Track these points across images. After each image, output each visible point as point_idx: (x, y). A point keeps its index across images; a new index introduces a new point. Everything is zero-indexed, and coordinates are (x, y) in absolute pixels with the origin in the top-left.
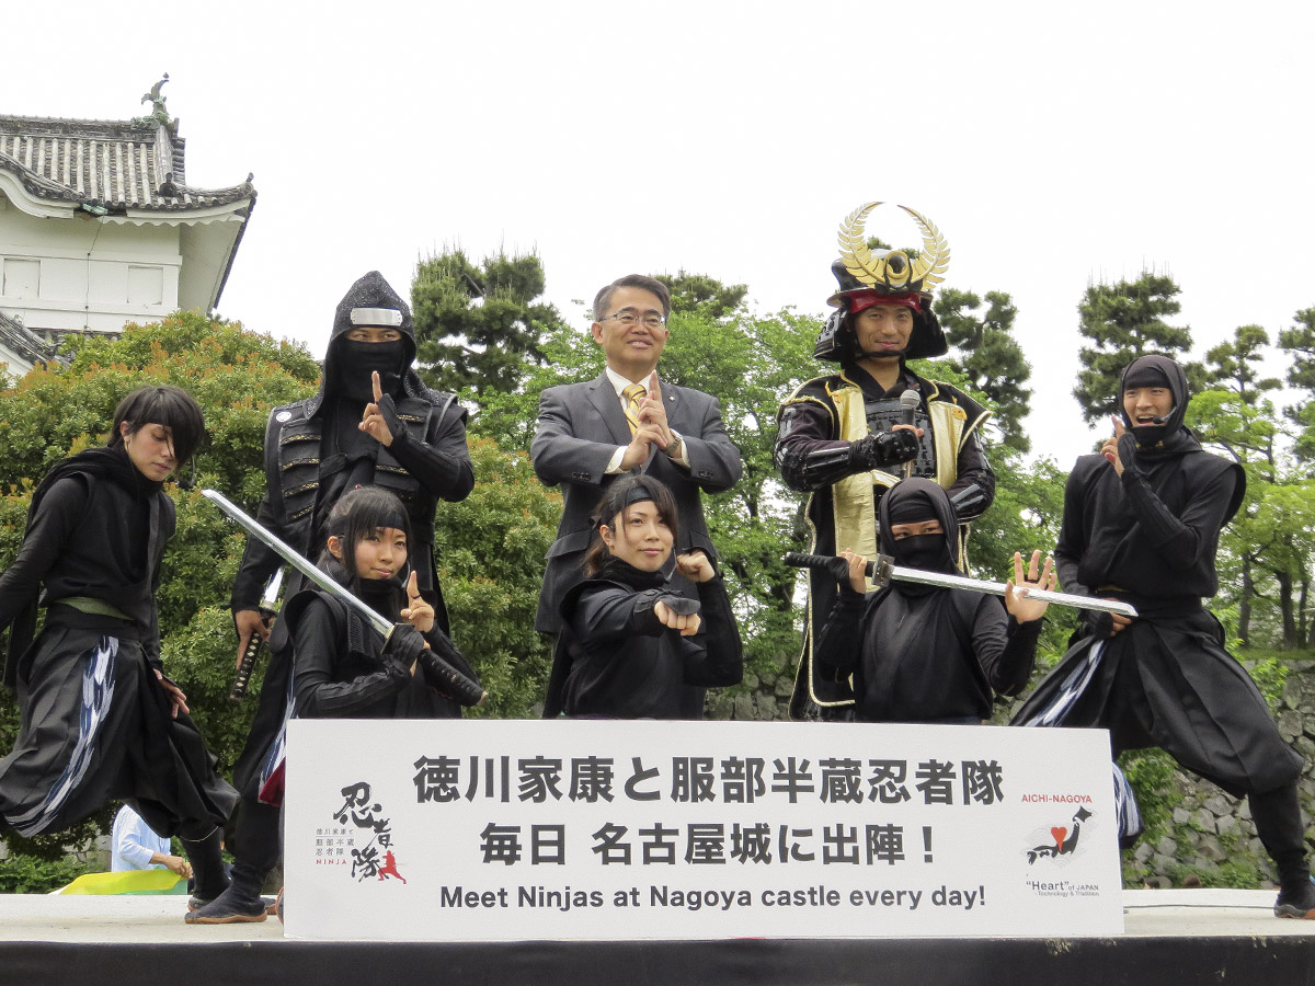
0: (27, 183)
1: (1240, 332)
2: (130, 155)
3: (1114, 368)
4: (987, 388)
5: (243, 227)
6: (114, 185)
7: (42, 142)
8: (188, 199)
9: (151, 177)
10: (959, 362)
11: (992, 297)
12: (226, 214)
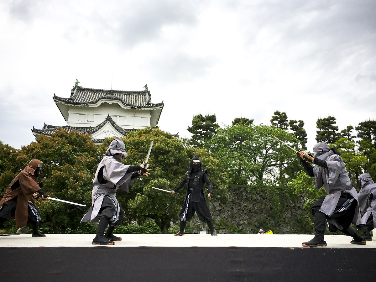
0: (123, 103)
1: (348, 127)
2: (142, 97)
3: (323, 134)
4: (299, 138)
5: (162, 110)
6: (138, 103)
7: (126, 95)
8: (152, 105)
9: (145, 101)
10: (294, 133)
11: (299, 121)
12: (159, 108)
